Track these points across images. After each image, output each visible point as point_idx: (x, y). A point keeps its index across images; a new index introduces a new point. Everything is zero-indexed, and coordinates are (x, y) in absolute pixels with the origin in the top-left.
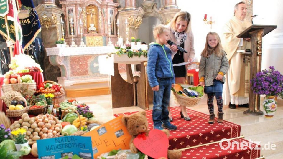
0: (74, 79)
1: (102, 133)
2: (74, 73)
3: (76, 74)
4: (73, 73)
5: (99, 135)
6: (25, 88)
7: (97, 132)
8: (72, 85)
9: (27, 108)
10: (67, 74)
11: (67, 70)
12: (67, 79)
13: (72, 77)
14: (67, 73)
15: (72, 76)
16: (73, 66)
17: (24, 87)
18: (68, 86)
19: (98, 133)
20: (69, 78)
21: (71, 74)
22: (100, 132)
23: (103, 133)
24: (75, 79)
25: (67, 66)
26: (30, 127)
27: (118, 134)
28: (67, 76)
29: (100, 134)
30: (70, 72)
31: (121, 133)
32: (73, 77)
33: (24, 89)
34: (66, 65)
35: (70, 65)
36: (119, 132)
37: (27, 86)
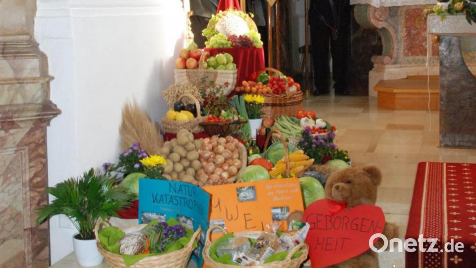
0: (413, 64)
1: (245, 197)
2: (414, 50)
3: (418, 50)
4: (412, 47)
5: (239, 200)
6: (211, 78)
7: (236, 193)
8: (406, 77)
9: (198, 120)
10: (395, 50)
11: (394, 40)
12: (395, 63)
13: (406, 58)
14: (396, 46)
15: (406, 55)
16: (414, 32)
17: (207, 77)
18: (394, 78)
19: (238, 195)
20: (400, 60)
21: (406, 51)
22: (242, 194)
23: (248, 198)
24: (416, 63)
25: (396, 32)
26: (185, 158)
27: (277, 214)
28: (395, 55)
29: (241, 199)
30: (402, 46)
31: (283, 214)
32: (410, 58)
33: (207, 81)
34: (394, 28)
35: (405, 29)
36: (282, 211)
37: (215, 76)
